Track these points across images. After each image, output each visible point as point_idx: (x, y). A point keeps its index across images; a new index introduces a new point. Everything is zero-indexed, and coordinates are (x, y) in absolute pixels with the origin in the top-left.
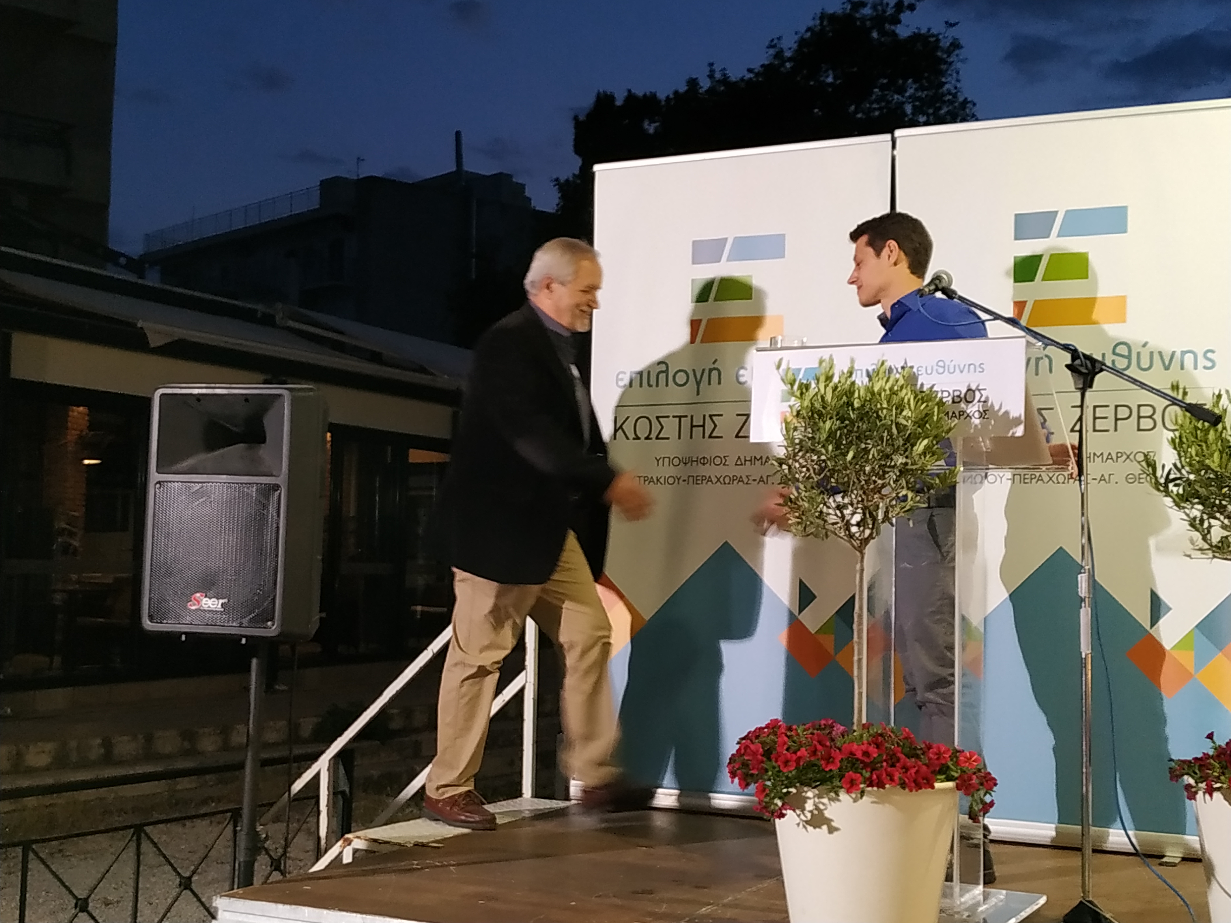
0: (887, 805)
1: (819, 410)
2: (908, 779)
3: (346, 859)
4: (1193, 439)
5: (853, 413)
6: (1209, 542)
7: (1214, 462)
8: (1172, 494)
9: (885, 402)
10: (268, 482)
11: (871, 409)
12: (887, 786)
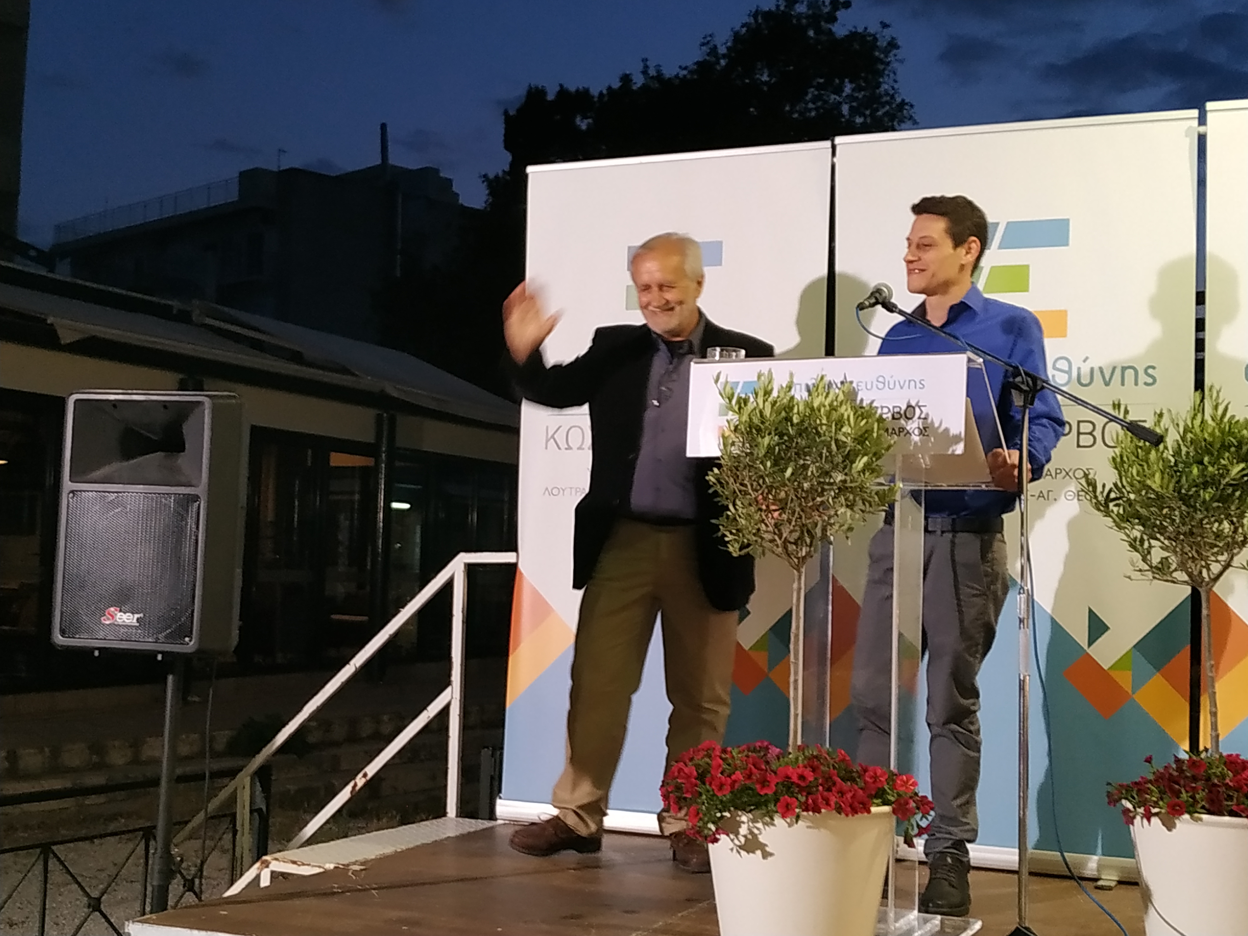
0: (822, 830)
1: (758, 425)
2: (844, 804)
3: (264, 883)
4: (1134, 458)
5: (792, 429)
6: (1149, 563)
7: (1155, 483)
8: (1112, 514)
9: (825, 418)
10: (187, 492)
11: (810, 424)
12: (823, 810)
